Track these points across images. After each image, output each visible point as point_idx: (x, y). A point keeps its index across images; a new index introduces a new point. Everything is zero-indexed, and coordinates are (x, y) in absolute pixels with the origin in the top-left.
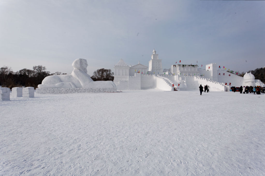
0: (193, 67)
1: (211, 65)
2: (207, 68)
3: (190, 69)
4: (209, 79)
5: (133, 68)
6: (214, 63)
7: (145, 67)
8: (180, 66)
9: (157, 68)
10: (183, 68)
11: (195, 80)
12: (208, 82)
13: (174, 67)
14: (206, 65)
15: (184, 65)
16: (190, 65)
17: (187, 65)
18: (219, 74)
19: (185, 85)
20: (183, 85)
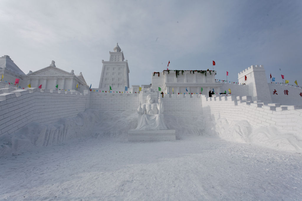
0: (204, 75)
1: (249, 72)
3: (195, 80)
5: (33, 77)
6: (258, 66)
7: (65, 75)
8: (169, 73)
9: (113, 79)
10: (177, 78)
11: (203, 106)
12: (237, 107)
13: (154, 76)
14: (239, 74)
15: (180, 71)
16: (193, 71)
17: (186, 71)
18: (274, 93)
19: (155, 118)
20: (147, 119)
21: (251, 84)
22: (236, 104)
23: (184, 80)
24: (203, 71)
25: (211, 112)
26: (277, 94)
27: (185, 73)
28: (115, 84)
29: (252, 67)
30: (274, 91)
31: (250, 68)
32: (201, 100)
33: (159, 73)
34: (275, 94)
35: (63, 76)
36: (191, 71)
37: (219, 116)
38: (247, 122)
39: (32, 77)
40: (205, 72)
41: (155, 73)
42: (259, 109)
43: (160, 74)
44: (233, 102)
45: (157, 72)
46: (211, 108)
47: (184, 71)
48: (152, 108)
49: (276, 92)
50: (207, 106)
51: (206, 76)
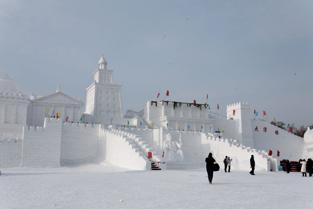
0: (199, 109)
1: (237, 107)
2: (229, 114)
4: (235, 141)
5: (40, 103)
6: (245, 103)
7: (74, 103)
8: (167, 104)
9: (108, 105)
10: (174, 110)
11: (202, 143)
12: (231, 147)
13: (152, 106)
14: (228, 106)
15: (178, 103)
16: (190, 104)
17: (183, 103)
18: (255, 130)
19: (180, 153)
20: (174, 154)
21: (238, 120)
22: (231, 146)
23: (181, 113)
24: (199, 104)
25: (211, 149)
26: (258, 131)
27: (182, 105)
28: (110, 111)
29: (240, 103)
30: (256, 128)
31: (239, 104)
32: (201, 137)
33: (156, 102)
34: (257, 131)
35: (72, 105)
36: (188, 104)
37: (218, 153)
38: (236, 157)
39: (38, 102)
40: (200, 106)
41: (152, 102)
42: (243, 150)
43: (157, 104)
44: (229, 144)
45: (154, 101)
46: (211, 146)
47: (182, 104)
48: (173, 145)
49: (257, 129)
50: (207, 144)
51: (201, 110)
